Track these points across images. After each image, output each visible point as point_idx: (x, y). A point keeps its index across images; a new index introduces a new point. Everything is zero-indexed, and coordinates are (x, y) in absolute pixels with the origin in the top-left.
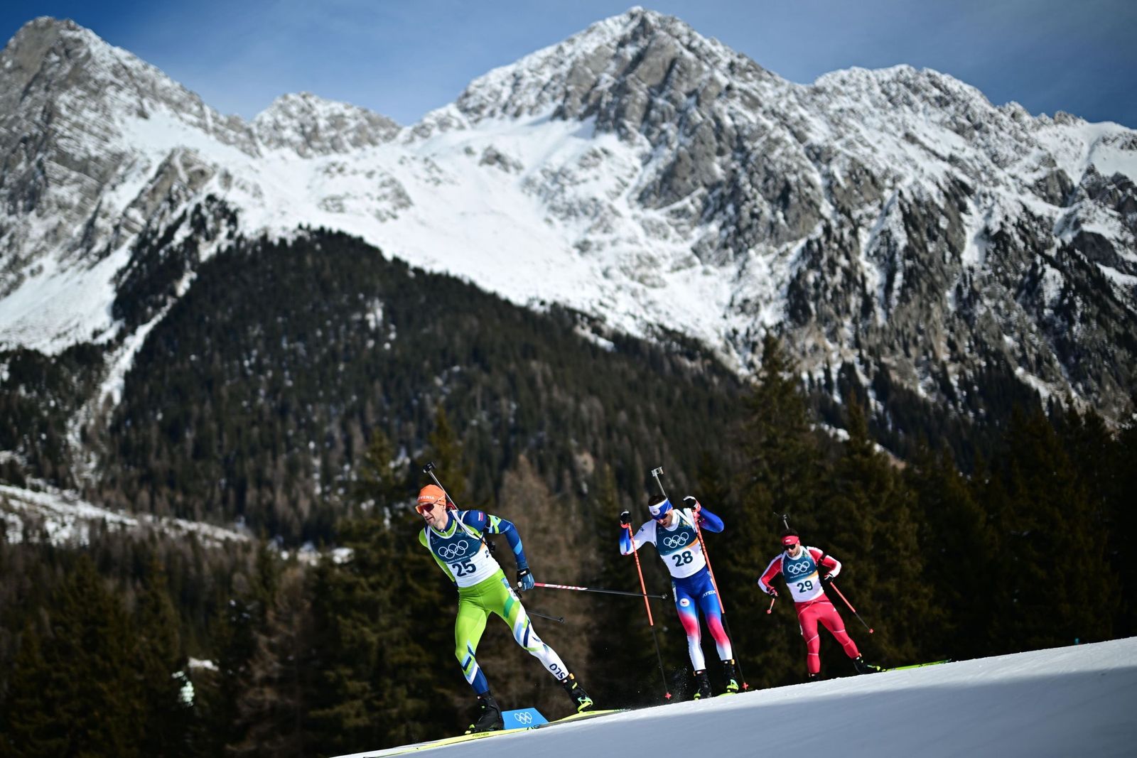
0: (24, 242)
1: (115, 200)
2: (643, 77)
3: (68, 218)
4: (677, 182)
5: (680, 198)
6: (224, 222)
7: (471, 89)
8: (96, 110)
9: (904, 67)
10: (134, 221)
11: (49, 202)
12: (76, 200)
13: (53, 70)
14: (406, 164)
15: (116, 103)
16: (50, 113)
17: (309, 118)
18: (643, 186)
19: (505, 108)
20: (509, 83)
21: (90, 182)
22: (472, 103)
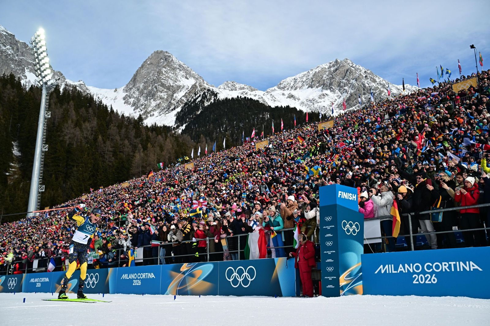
0: (149, 107)
1: (177, 96)
2: (338, 75)
3: (163, 102)
4: (351, 102)
5: (352, 107)
6: (213, 97)
7: (282, 82)
8: (173, 74)
9: (408, 85)
10: (183, 100)
11: (157, 96)
12: (165, 97)
13: (161, 64)
14: (265, 95)
15: (179, 74)
16: (160, 73)
17: (234, 88)
18: (339, 103)
19: (292, 87)
20: (293, 81)
21: (170, 93)
22: (282, 86)
